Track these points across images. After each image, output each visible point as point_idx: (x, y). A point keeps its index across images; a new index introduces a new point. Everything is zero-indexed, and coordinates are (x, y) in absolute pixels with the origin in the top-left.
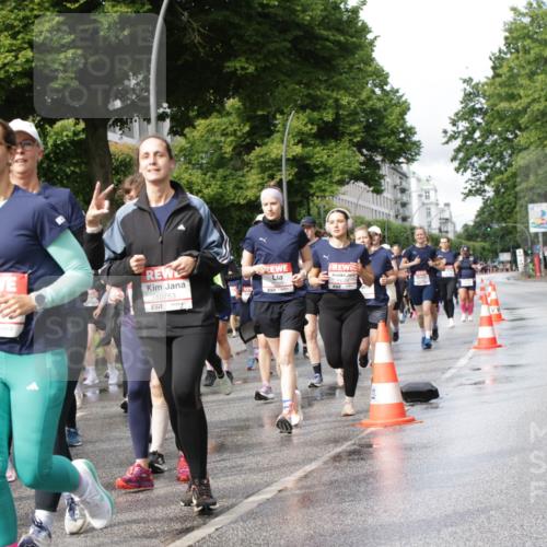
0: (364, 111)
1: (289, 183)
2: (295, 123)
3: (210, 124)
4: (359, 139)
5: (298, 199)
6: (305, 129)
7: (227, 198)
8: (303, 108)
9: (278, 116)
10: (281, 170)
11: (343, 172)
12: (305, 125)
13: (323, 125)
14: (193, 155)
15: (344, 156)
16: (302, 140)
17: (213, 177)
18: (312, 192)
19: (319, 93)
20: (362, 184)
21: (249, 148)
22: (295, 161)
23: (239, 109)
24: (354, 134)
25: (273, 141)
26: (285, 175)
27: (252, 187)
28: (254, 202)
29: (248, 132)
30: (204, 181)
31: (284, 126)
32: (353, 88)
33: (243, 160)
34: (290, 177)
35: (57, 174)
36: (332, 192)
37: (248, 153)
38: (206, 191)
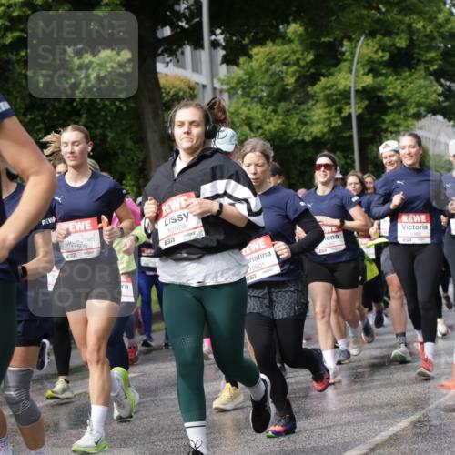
0: (442, 36)
1: (359, 117)
2: (365, 50)
3: (271, 53)
4: (436, 67)
5: (369, 135)
6: (376, 57)
7: (290, 134)
8: (372, 34)
9: (345, 43)
10: (350, 104)
11: (419, 105)
12: (376, 52)
13: (395, 51)
14: (252, 88)
15: (420, 86)
16: (373, 68)
17: (275, 111)
18: (384, 126)
19: (389, 17)
20: (440, 118)
21: (314, 79)
22: (365, 93)
23: (301, 35)
24: (431, 61)
25: (340, 70)
26: (354, 109)
27: (318, 123)
28: (320, 139)
29: (312, 61)
30: (264, 116)
31: (353, 54)
32: (428, 11)
33: (307, 93)
34: (360, 111)
35: (101, 109)
36: (407, 127)
37: (313, 84)
38: (266, 127)
